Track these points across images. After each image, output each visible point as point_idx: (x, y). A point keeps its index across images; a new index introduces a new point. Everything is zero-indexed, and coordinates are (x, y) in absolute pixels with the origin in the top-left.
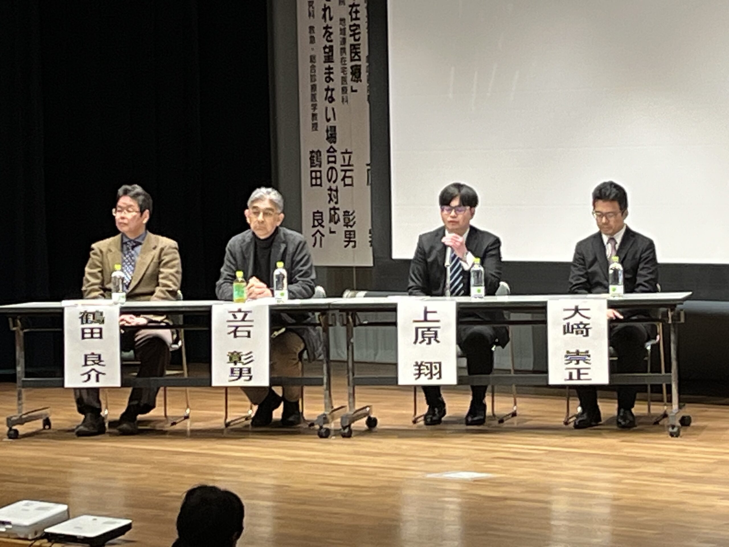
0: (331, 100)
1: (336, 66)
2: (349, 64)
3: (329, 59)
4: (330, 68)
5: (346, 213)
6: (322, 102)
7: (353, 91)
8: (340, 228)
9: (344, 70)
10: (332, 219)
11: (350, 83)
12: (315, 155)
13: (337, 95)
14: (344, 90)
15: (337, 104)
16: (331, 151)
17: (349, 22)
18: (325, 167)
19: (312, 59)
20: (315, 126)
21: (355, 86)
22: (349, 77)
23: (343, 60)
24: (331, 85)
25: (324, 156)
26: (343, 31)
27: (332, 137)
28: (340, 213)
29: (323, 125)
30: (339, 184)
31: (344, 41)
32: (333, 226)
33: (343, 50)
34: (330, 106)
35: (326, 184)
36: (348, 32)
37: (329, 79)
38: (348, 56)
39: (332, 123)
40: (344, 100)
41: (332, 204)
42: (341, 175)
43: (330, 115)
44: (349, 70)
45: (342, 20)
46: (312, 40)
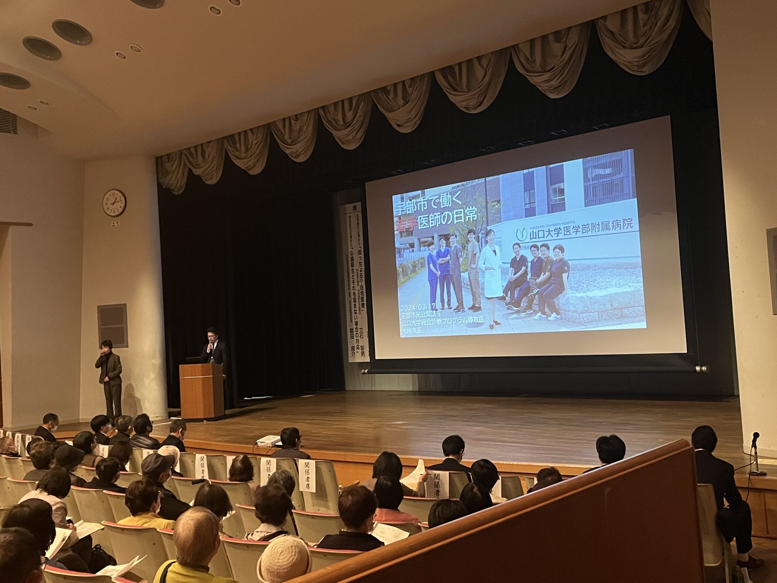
0: (356, 313)
1: (357, 304)
2: (361, 303)
3: (355, 302)
4: (355, 304)
5: (361, 346)
6: (353, 314)
7: (362, 310)
8: (360, 351)
9: (359, 304)
10: (358, 348)
11: (361, 309)
12: (352, 330)
13: (358, 312)
14: (360, 310)
15: (358, 314)
16: (356, 328)
17: (361, 291)
18: (355, 333)
19: (350, 302)
20: (351, 321)
21: (363, 309)
22: (361, 306)
23: (359, 302)
24: (356, 309)
25: (354, 330)
26: (359, 293)
27: (356, 324)
28: (360, 346)
29: (354, 321)
30: (359, 338)
31: (359, 296)
32: (358, 351)
33: (359, 299)
34: (356, 315)
35: (355, 338)
36: (360, 294)
37: (355, 308)
38: (360, 300)
39: (356, 320)
40: (360, 313)
41: (357, 344)
42: (359, 335)
43: (356, 318)
44: (361, 305)
45: (359, 290)
46: (350, 296)
